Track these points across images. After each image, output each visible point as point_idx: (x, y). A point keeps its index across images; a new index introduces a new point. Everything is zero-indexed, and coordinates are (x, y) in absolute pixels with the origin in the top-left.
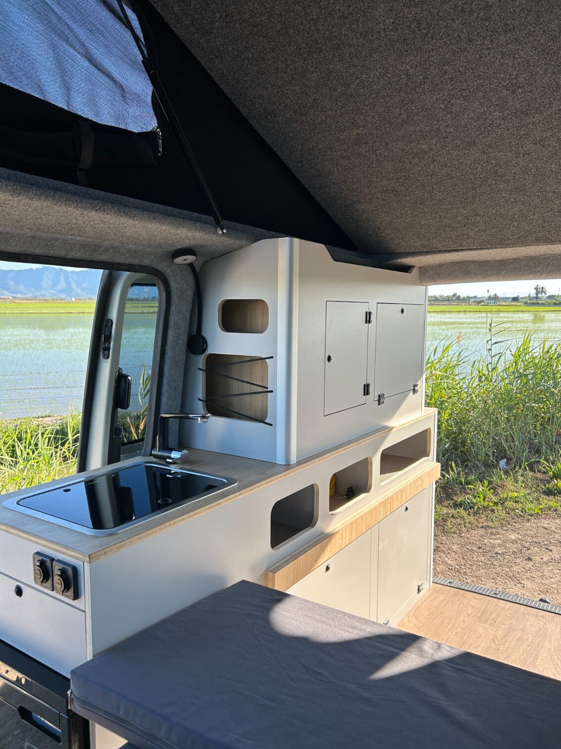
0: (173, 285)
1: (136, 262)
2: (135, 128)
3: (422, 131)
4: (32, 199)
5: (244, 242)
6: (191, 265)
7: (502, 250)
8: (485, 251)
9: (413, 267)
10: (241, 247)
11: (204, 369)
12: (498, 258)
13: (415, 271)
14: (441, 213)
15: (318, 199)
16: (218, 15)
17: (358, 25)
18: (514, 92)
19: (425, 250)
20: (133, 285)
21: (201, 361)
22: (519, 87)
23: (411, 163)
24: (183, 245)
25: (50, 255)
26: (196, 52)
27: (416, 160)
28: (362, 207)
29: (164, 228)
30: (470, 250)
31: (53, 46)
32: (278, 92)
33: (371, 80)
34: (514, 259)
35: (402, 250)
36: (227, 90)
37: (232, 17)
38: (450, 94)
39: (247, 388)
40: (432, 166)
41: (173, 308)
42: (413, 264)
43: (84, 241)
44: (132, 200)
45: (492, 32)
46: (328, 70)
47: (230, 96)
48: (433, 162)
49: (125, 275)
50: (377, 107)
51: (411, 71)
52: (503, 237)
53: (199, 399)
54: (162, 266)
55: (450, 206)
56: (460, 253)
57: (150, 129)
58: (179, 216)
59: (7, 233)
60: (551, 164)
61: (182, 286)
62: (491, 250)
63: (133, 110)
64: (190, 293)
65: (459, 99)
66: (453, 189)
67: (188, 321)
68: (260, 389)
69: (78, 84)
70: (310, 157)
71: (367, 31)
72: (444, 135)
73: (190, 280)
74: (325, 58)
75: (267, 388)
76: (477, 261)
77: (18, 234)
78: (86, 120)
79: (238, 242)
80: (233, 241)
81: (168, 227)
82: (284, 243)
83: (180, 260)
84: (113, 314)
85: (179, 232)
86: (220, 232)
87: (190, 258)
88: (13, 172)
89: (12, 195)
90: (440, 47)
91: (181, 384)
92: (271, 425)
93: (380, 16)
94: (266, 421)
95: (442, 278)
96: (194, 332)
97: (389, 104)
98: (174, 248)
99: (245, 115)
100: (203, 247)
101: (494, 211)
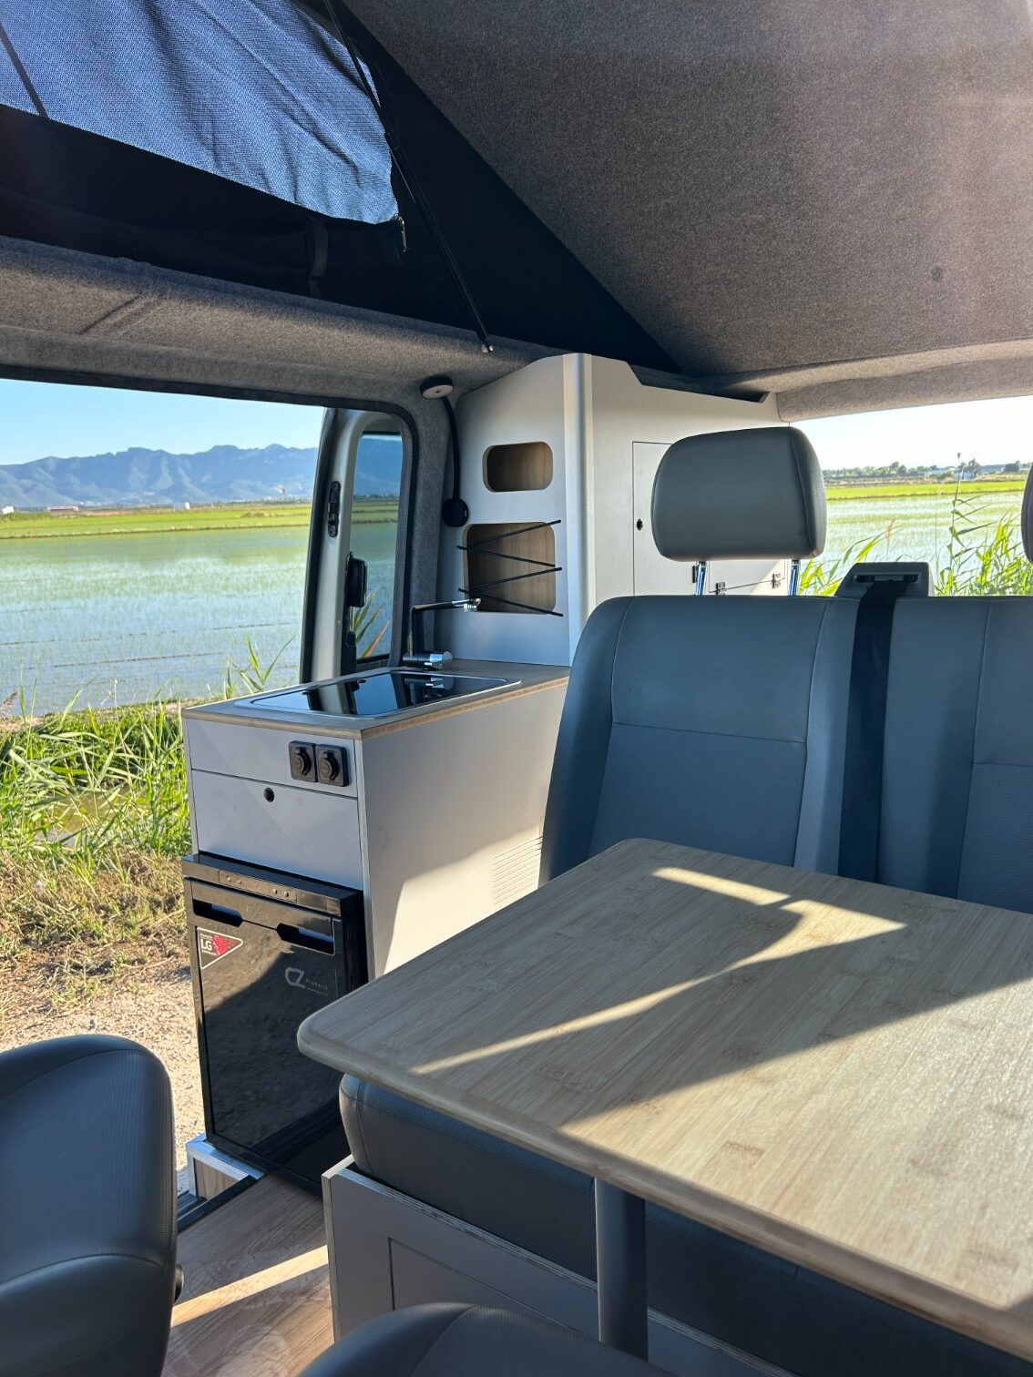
0: (421, 428)
1: (376, 396)
2: (369, 218)
3: (754, 197)
4: (272, 318)
5: (517, 364)
6: (445, 399)
7: (892, 358)
8: (867, 362)
9: (766, 393)
10: (511, 371)
11: (466, 546)
12: (890, 372)
13: (769, 400)
14: (795, 310)
15: (618, 298)
16: (475, 65)
17: (658, 70)
18: (870, 140)
19: (779, 365)
20: (366, 432)
21: (460, 536)
22: (875, 134)
23: (744, 240)
24: (436, 371)
25: (275, 390)
26: (447, 111)
27: (751, 236)
28: (681, 306)
29: (415, 347)
30: (846, 361)
31: (279, 127)
32: (556, 155)
33: (679, 134)
34: (917, 373)
35: (745, 367)
36: (485, 156)
37: (495, 66)
38: (786, 147)
39: (525, 568)
40: (774, 243)
41: (422, 461)
42: (765, 389)
43: (316, 370)
44: (375, 313)
45: (830, 69)
46: (622, 123)
47: (490, 164)
48: (775, 238)
49: (356, 416)
50: (690, 168)
51: (731, 121)
52: (889, 339)
53: (460, 590)
54: (407, 403)
55: (807, 298)
56: (833, 367)
57: (389, 217)
58: (432, 332)
59: (233, 362)
60: (937, 232)
61: (433, 429)
62: (876, 360)
63: (369, 195)
64: (443, 439)
65: (798, 152)
66: (808, 274)
67: (442, 480)
68: (544, 568)
69: (308, 171)
70: (603, 240)
71: (669, 75)
72: (785, 200)
73: (444, 421)
74: (617, 109)
75: (554, 566)
76: (861, 380)
77: (243, 364)
78: (316, 214)
79: (508, 363)
80: (501, 362)
81: (420, 347)
82: (570, 361)
83: (431, 392)
84: (341, 475)
85: (433, 352)
86: (485, 351)
87: (445, 389)
88: (250, 287)
89: (253, 315)
90: (765, 90)
91: (435, 568)
92: (562, 615)
93: (684, 57)
94: (554, 611)
95: (811, 408)
96: (451, 496)
97: (706, 164)
98: (425, 376)
99: (511, 187)
100: (461, 373)
101: (870, 301)
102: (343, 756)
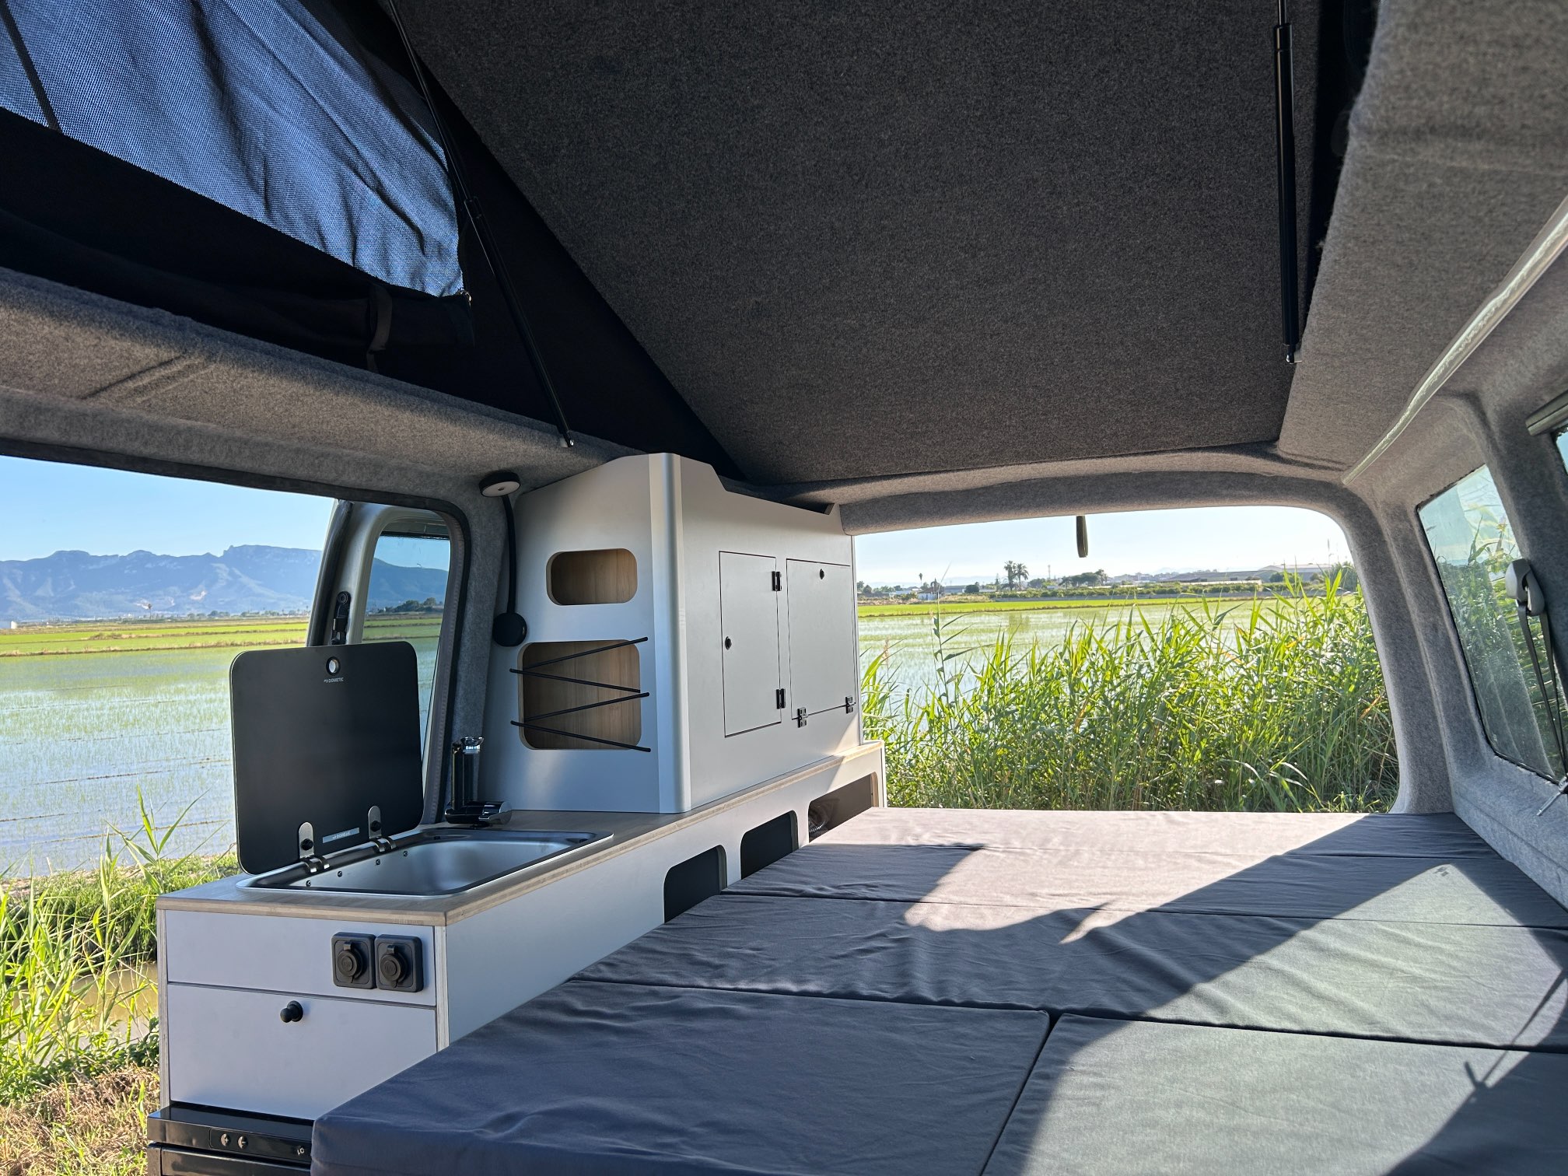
0: (476, 530)
1: (427, 492)
2: (433, 291)
3: (850, 301)
4: (337, 394)
5: (595, 461)
6: (505, 499)
7: (968, 472)
8: (942, 475)
9: (832, 504)
10: (597, 466)
11: (521, 669)
12: (961, 486)
13: (835, 511)
14: (876, 419)
15: (687, 399)
16: (566, 141)
17: (768, 166)
18: (974, 256)
19: (850, 476)
20: (385, 534)
21: (514, 657)
22: (980, 250)
23: (833, 345)
24: (504, 466)
25: (313, 480)
26: (522, 184)
27: (842, 342)
28: (756, 410)
29: (491, 437)
30: (920, 474)
31: (341, 180)
32: (642, 242)
33: (781, 232)
34: (986, 488)
35: (815, 477)
36: (561, 236)
37: (588, 144)
38: (889, 255)
39: (593, 695)
40: (865, 350)
41: (474, 569)
42: (831, 500)
43: (364, 458)
44: (446, 396)
45: (944, 182)
46: (721, 216)
47: (564, 245)
48: (865, 344)
49: (378, 511)
50: (787, 267)
51: (837, 224)
52: (968, 453)
53: (513, 723)
54: (464, 500)
55: (890, 408)
56: (906, 480)
57: (454, 292)
58: (505, 420)
59: (267, 444)
60: (1029, 349)
61: (488, 531)
62: (951, 474)
63: (433, 266)
64: (499, 543)
65: (902, 261)
66: (895, 383)
67: (495, 591)
68: (627, 694)
69: (369, 231)
70: (680, 334)
71: (779, 173)
72: (882, 307)
73: (501, 523)
74: (718, 202)
75: (639, 691)
76: (929, 493)
77: (280, 446)
78: (376, 279)
79: (585, 461)
80: (579, 458)
81: (496, 437)
82: (658, 461)
83: (493, 490)
84: (352, 584)
85: (509, 444)
86: (565, 445)
87: (510, 486)
88: (307, 355)
90: (876, 197)
91: (483, 696)
92: (648, 750)
93: (798, 156)
94: (639, 745)
95: (877, 522)
96: (504, 611)
97: (805, 265)
98: (489, 470)
99: (585, 271)
100: (530, 468)
101: (954, 414)
102: (416, 947)
